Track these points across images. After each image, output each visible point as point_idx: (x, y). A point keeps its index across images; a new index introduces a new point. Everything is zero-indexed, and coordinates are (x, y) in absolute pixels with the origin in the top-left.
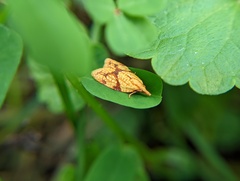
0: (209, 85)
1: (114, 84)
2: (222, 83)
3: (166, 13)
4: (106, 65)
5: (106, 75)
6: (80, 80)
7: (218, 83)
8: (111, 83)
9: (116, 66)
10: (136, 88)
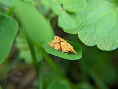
0: (106, 46)
1: (59, 48)
2: (113, 45)
3: (83, 13)
4: (55, 39)
5: (55, 44)
6: (42, 46)
7: (111, 45)
8: (57, 47)
9: (59, 39)
10: (70, 50)
